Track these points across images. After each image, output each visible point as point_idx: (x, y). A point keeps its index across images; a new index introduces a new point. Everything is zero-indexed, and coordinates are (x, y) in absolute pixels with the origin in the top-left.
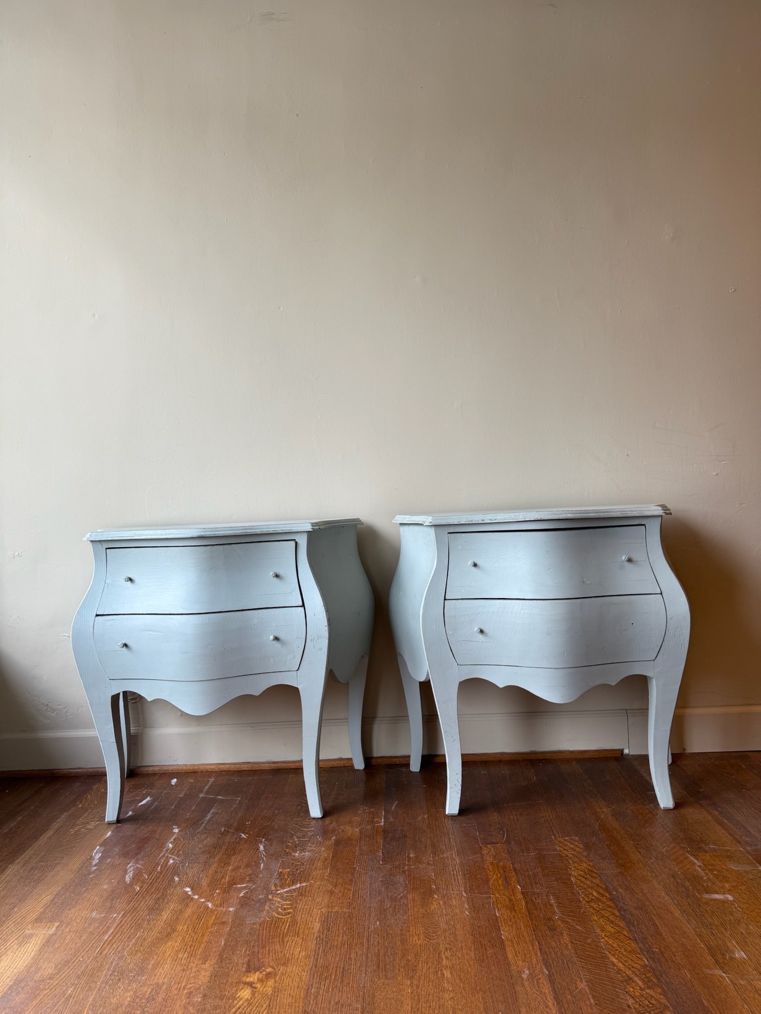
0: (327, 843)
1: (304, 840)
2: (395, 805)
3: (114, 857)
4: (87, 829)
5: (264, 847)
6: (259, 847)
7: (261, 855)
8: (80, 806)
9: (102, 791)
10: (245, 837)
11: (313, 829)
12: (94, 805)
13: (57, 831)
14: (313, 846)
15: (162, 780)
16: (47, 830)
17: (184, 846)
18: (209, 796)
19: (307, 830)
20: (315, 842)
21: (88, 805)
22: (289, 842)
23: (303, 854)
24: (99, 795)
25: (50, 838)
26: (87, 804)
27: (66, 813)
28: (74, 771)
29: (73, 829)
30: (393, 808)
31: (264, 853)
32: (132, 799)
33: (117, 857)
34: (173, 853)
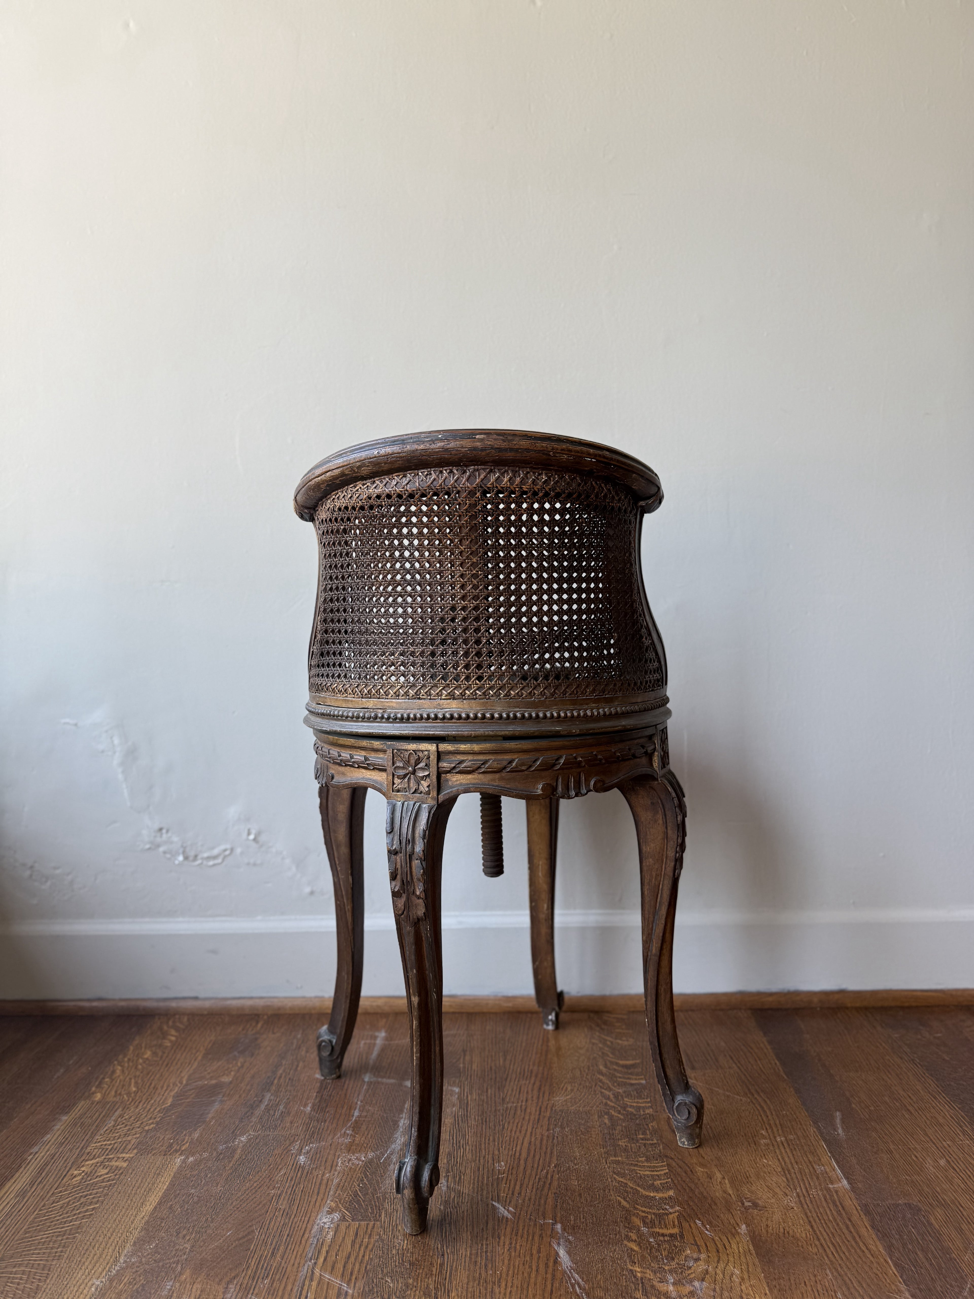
0: (734, 1246)
1: (665, 1231)
2: (838, 1121)
3: (181, 1274)
4: (112, 1170)
5: (569, 1253)
6: (557, 1254)
7: (573, 1286)
8: (98, 1096)
9: (146, 1056)
10: (510, 1216)
11: (671, 1193)
12: (129, 1094)
13: (40, 1173)
14: (703, 1256)
15: (274, 1033)
16: (20, 1167)
17: (358, 1240)
18: (385, 1080)
19: (658, 1195)
20: (701, 1243)
21: (115, 1096)
22: (629, 1239)
23: (689, 1288)
24: (140, 1067)
25: (22, 1194)
26: (113, 1093)
27: (64, 1118)
28: (86, 1004)
29: (79, 1168)
30: (840, 1131)
31: (576, 1276)
32: (214, 1082)
33: (188, 1273)
34: (333, 1268)
